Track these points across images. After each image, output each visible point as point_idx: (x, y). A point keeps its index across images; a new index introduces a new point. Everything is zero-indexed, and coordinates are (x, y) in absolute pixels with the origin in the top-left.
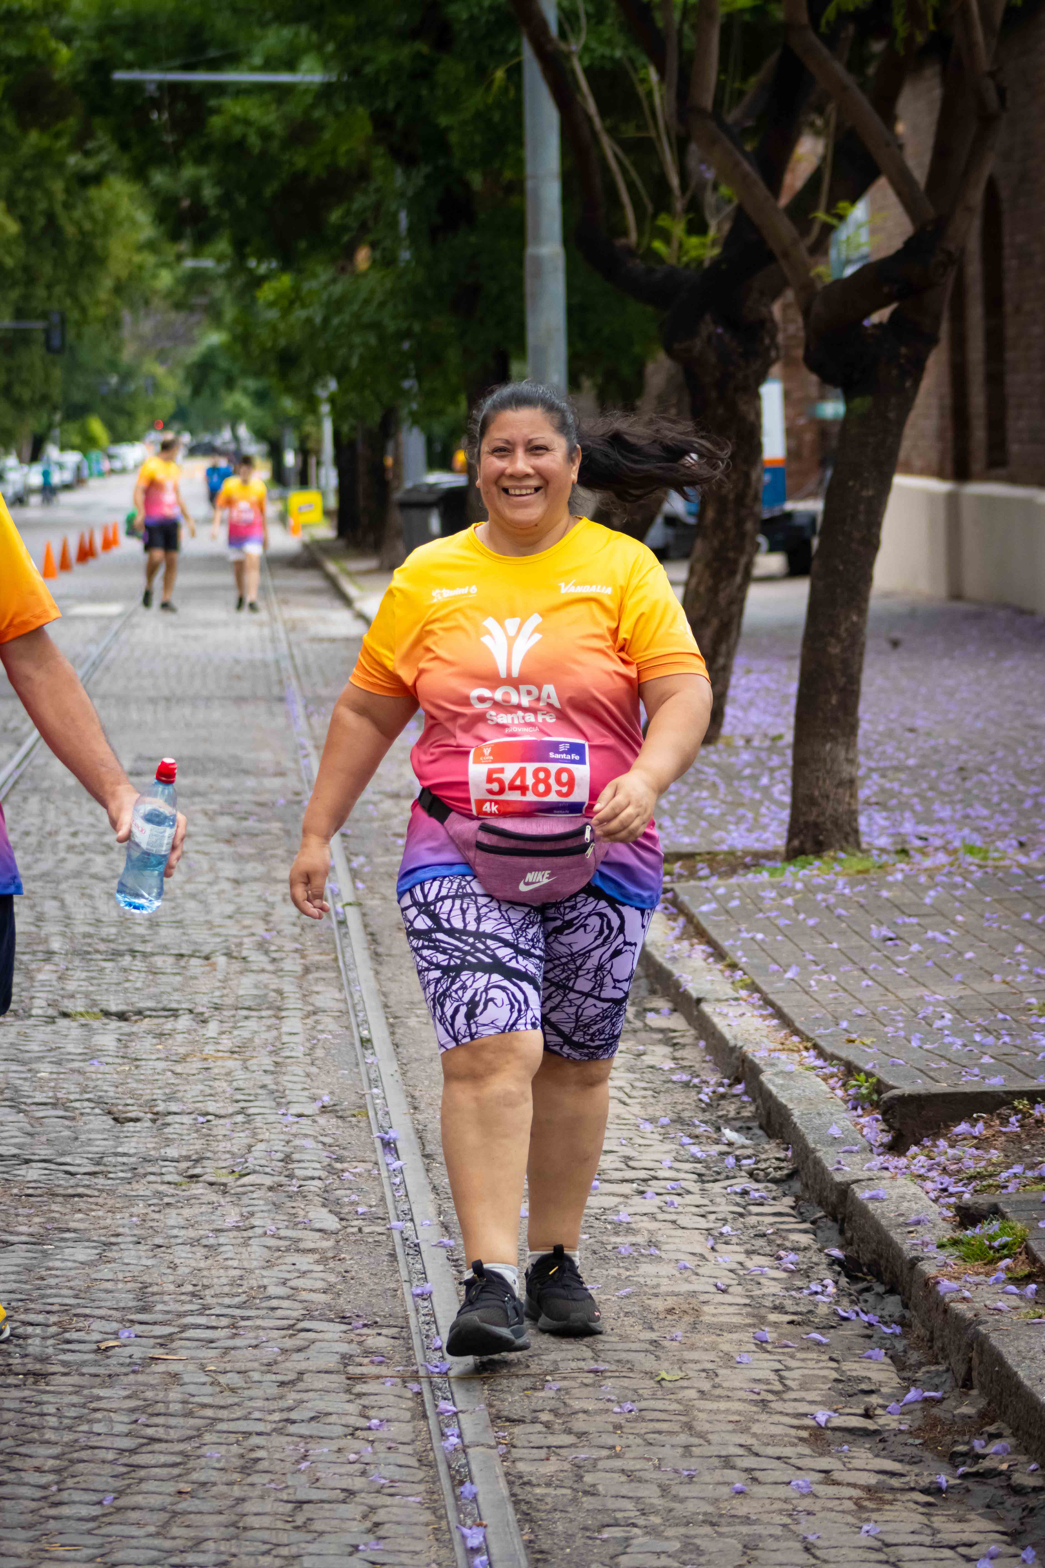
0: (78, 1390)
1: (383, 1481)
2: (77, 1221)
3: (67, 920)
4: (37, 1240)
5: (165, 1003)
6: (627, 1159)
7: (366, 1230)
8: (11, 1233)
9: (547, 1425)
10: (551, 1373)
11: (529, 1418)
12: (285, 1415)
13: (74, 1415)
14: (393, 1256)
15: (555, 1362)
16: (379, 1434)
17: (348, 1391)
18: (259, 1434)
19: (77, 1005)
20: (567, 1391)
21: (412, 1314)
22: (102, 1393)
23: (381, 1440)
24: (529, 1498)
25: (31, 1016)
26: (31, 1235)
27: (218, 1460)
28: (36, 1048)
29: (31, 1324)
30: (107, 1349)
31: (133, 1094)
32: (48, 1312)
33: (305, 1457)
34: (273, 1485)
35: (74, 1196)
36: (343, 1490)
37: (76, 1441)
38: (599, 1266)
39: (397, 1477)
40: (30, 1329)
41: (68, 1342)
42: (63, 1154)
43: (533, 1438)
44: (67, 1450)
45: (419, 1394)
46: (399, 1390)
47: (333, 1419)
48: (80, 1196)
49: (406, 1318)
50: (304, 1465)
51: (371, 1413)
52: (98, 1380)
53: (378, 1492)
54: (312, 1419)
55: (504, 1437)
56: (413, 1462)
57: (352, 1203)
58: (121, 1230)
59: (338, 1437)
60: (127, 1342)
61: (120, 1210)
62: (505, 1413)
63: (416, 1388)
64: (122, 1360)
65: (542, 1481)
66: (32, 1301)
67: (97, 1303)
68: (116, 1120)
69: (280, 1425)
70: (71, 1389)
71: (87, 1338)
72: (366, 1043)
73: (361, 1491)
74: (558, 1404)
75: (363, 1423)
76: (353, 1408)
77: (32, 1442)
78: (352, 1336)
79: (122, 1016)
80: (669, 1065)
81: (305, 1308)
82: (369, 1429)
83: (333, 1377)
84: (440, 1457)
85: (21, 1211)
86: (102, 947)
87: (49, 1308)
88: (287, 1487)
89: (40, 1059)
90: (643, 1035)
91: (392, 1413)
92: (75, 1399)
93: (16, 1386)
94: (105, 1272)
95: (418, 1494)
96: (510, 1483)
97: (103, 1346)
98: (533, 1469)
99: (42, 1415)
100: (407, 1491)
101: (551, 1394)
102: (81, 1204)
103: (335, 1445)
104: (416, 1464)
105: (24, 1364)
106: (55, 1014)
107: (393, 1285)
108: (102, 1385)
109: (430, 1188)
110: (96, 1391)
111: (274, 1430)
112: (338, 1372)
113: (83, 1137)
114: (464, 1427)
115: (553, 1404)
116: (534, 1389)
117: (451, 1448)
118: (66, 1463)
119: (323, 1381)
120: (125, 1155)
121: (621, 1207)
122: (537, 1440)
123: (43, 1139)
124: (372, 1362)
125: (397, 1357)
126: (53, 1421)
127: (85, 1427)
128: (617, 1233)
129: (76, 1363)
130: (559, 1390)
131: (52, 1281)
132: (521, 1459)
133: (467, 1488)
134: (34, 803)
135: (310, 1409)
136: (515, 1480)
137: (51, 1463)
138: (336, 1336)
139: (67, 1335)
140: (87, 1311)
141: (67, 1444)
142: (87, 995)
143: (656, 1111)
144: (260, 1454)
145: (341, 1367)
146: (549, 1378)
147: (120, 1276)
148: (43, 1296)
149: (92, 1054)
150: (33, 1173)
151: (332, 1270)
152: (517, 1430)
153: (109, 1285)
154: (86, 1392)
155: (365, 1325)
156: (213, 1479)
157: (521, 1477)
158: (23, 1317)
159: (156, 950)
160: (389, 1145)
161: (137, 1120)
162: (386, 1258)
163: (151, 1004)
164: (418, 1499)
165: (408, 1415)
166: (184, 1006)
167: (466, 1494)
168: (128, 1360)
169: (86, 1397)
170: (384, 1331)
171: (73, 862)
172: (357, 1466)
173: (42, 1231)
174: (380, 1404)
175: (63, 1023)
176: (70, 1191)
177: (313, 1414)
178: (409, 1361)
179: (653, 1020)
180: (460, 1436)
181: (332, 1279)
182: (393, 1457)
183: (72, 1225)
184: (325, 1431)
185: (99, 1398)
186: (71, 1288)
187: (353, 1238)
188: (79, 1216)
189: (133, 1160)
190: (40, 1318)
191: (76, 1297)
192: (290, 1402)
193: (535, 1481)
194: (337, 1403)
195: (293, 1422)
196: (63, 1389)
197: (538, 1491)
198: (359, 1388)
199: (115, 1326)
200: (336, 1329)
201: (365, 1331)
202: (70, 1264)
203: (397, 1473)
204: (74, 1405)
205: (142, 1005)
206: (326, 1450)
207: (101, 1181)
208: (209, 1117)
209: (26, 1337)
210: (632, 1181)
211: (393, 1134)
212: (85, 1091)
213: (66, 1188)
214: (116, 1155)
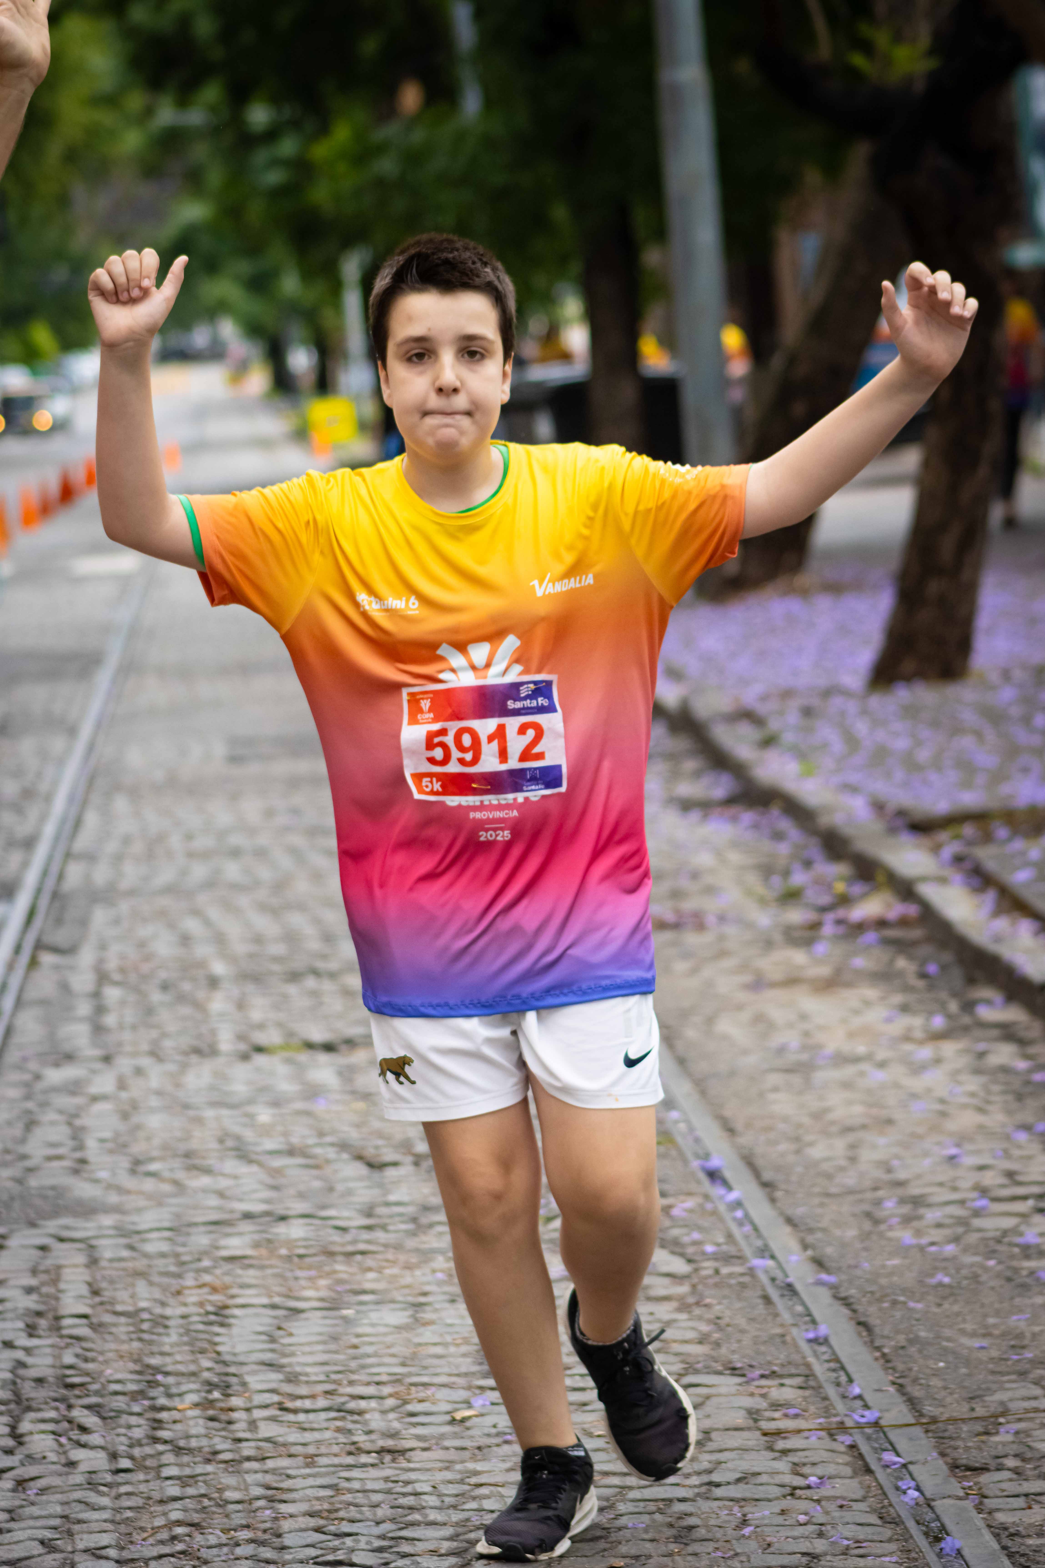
0: (448, 1466)
1: (846, 1542)
2: (370, 1280)
3: (220, 940)
4: (332, 1305)
6: (1010, 1175)
7: (725, 1271)
8: (298, 1299)
9: (1016, 1471)
10: (1003, 1414)
11: (993, 1464)
12: (705, 1478)
13: (455, 1492)
14: (767, 1299)
15: (1002, 1403)
16: (826, 1491)
17: (771, 1449)
18: (681, 1500)
19: (271, 1037)
20: (1027, 1433)
21: (811, 1359)
22: (479, 1467)
23: (828, 1498)
24: (1023, 1549)
25: (218, 1054)
26: (322, 1299)
27: (646, 1531)
28: (242, 1089)
29: (362, 1398)
30: (463, 1420)
31: (380, 1135)
32: (378, 1383)
33: (745, 1522)
34: (719, 1554)
35: (356, 1253)
36: (804, 1554)
37: (468, 1520)
38: (1020, 1295)
39: (861, 1537)
40: (363, 1404)
41: (413, 1415)
42: (324, 1207)
43: (1004, 1486)
44: (460, 1530)
45: (853, 1447)
46: (827, 1443)
47: (764, 1478)
48: (363, 1253)
49: (808, 1366)
50: (747, 1531)
51: (806, 1470)
52: (466, 1454)
53: (844, 1554)
54: (739, 1480)
55: (970, 1488)
56: (873, 1519)
57: (695, 1243)
58: (427, 1288)
59: (777, 1498)
60: (484, 1411)
61: (418, 1266)
62: (964, 1462)
63: (848, 1440)
64: (486, 1431)
65: (1032, 1531)
66: (352, 1372)
67: (432, 1371)
68: (371, 1165)
69: (703, 1489)
70: (440, 1465)
71: (434, 1409)
73: (826, 1554)
74: (1022, 1449)
75: (798, 1481)
76: (782, 1465)
77: (413, 1524)
78: (752, 1389)
79: (329, 1048)
80: (1022, 1065)
81: (683, 1362)
82: (809, 1487)
83: (746, 1434)
84: (904, 1514)
85: (299, 1273)
86: (276, 968)
87: (377, 1379)
88: (737, 1554)
89: (251, 1101)
90: (978, 1033)
91: (831, 1469)
92: (449, 1475)
93: (373, 1465)
94: (427, 1335)
95: (891, 1554)
96: (997, 1536)
97: (458, 1416)
98: (1016, 1519)
99: (416, 1494)
100: (879, 1552)
101: (1009, 1438)
102: (369, 1262)
103: (777, 1507)
104: (879, 1522)
105: (372, 1441)
106: (248, 1048)
107: (778, 1331)
108: (474, 1458)
109: (781, 1221)
110: (471, 1466)
111: (698, 1495)
112: (749, 1429)
113: (340, 1187)
114: (919, 1478)
115: (1014, 1449)
116: (987, 1433)
117: (912, 1503)
118: (465, 1545)
119: (735, 1440)
120: (398, 1204)
121: (1023, 1228)
122: (1012, 1487)
123: (292, 1191)
124: (786, 1416)
125: (812, 1409)
126: (432, 1500)
127: (473, 1505)
128: (1027, 1257)
129: (433, 1437)
130: (1017, 1433)
131: (369, 1350)
132: (998, 1510)
133: (948, 1544)
134: (121, 804)
135: (734, 1470)
136: (999, 1531)
137: (445, 1546)
138: (733, 1389)
139: (410, 1408)
140: (425, 1379)
141: (457, 1524)
142: (280, 1025)
143: (1027, 1117)
144: (692, 1521)
145: (751, 1423)
146: (1002, 1420)
147: (449, 1339)
148: (363, 1367)
149: (313, 1092)
150: (296, 1231)
151: (700, 1318)
152: (984, 1478)
153: (439, 1350)
154: (458, 1467)
155: (763, 1376)
156: (646, 1552)
157: (1006, 1529)
158: (349, 1390)
160: (714, 1175)
161: (395, 1164)
162: (760, 1301)
164: (894, 1559)
165: (848, 1471)
167: (947, 1550)
168: (494, 1431)
169: (460, 1472)
170: (787, 1381)
171: (199, 871)
172: (811, 1528)
173: (333, 1295)
174: (812, 1459)
175: (260, 1060)
176: (350, 1248)
177: (738, 1475)
178: (827, 1411)
179: (986, 1013)
180: (918, 1489)
181: (705, 1328)
182: (848, 1516)
183: (368, 1286)
184: (760, 1492)
185: (476, 1473)
186: (393, 1355)
187: (711, 1281)
188: (371, 1275)
190: (371, 1390)
191: (403, 1365)
192: (706, 1465)
193: (1024, 1533)
194: (761, 1461)
195: (718, 1485)
196: (429, 1465)
197: (1030, 1542)
198: (781, 1444)
199: (462, 1394)
200: (727, 1384)
201: (763, 1382)
202: (382, 1329)
203: (862, 1533)
204: (450, 1482)
206: (767, 1513)
207: (380, 1235)
209: (360, 1413)
210: (1025, 1198)
211: (715, 1162)
212: (321, 1134)
213: (343, 1245)
214: (388, 1204)
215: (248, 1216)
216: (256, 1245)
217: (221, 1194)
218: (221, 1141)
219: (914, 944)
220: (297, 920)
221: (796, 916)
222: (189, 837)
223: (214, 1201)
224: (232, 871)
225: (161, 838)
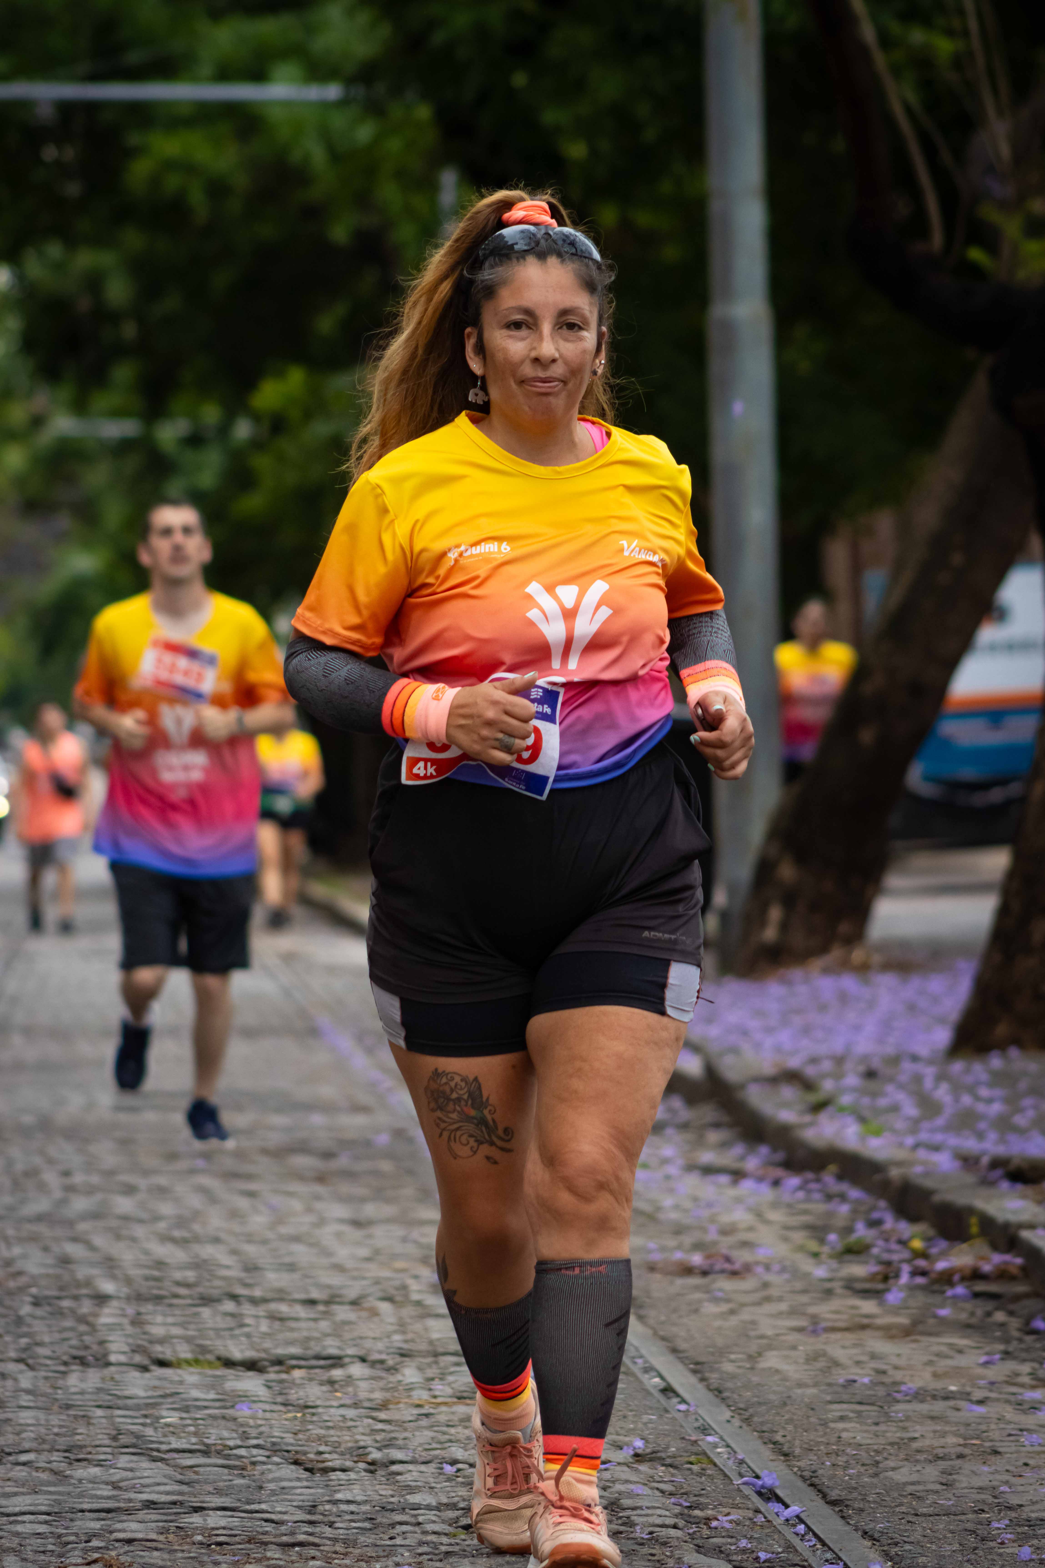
3: (110, 1264)
5: (316, 1348)
19: (177, 1352)
25: (108, 1364)
28: (142, 1393)
31: (324, 1442)
35: (294, 1545)
42: (251, 1502)
48: (303, 1544)
57: (746, 1553)
68: (310, 1469)
72: (668, 1390)
79: (252, 1366)
86: (182, 1291)
89: (153, 1405)
102: (312, 1552)
106: (146, 1362)
109: (856, 1535)
113: (271, 1486)
120: (349, 1502)
123: (209, 1487)
142: (188, 1340)
149: (233, 1400)
150: (215, 1521)
159: (269, 1295)
160: (769, 1495)
161: (345, 1469)
163: (294, 1350)
166: (350, 1351)
171: (81, 1204)
175: (163, 1372)
176: (287, 1539)
189: (366, 1508)
205: (280, 1351)
207: (325, 1530)
208: (460, 1466)
211: (768, 1481)
212: (245, 1436)
213: (276, 1536)
214: (335, 1502)
215: (150, 1505)
216: (164, 1531)
217: (115, 1486)
218: (115, 1438)
219: (1017, 1298)
220: (208, 1251)
221: (859, 1270)
222: (67, 1174)
223: (107, 1491)
224: (124, 1205)
225: (32, 1173)
